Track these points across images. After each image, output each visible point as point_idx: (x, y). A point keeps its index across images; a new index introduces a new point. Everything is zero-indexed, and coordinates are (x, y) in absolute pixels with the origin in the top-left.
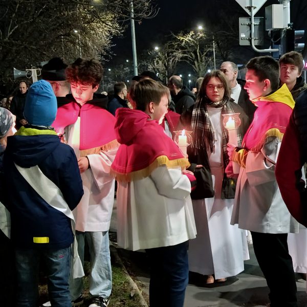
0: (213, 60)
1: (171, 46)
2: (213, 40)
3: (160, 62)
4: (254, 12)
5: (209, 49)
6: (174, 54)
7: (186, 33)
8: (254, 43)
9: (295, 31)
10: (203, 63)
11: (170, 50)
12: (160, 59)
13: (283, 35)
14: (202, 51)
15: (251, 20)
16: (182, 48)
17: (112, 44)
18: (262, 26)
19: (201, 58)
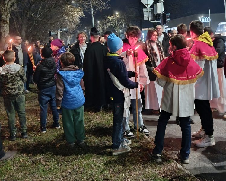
0: (123, 26)
1: (105, 21)
2: (122, 18)
3: (100, 28)
4: (149, 6)
5: (121, 22)
6: (107, 24)
7: (111, 15)
8: (150, 19)
9: (166, 14)
10: (119, 28)
11: (105, 23)
12: (100, 26)
13: (161, 16)
14: (118, 23)
15: (148, 9)
16: (110, 22)
17: (80, 21)
18: (153, 12)
19: (118, 26)
